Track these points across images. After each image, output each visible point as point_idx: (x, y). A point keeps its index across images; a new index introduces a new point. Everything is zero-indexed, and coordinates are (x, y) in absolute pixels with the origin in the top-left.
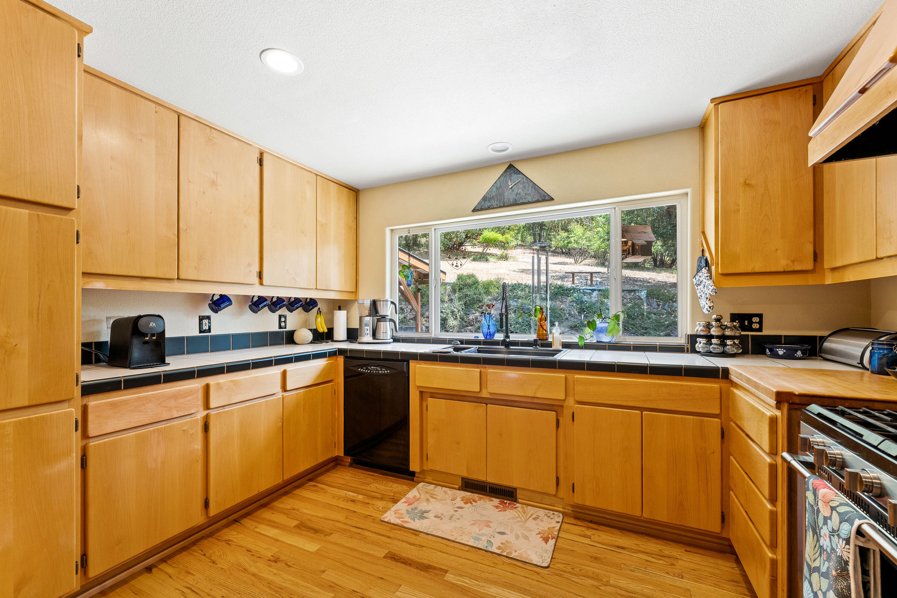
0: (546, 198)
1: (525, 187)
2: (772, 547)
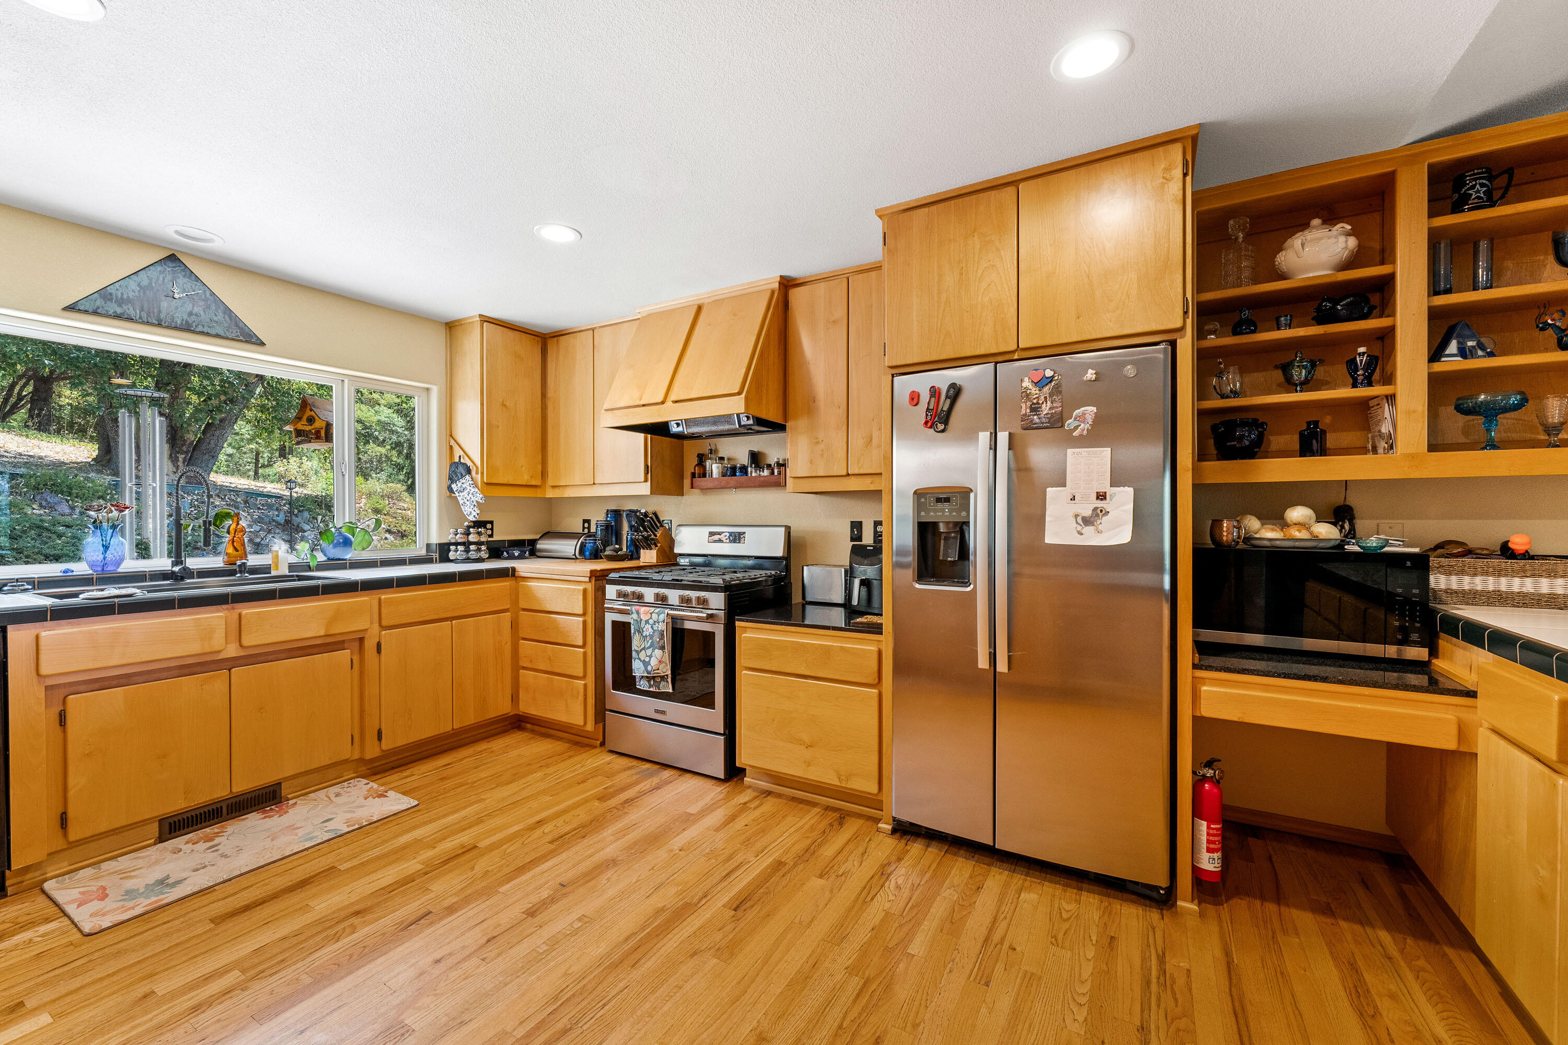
0: (250, 339)
1: (208, 307)
2: (584, 677)
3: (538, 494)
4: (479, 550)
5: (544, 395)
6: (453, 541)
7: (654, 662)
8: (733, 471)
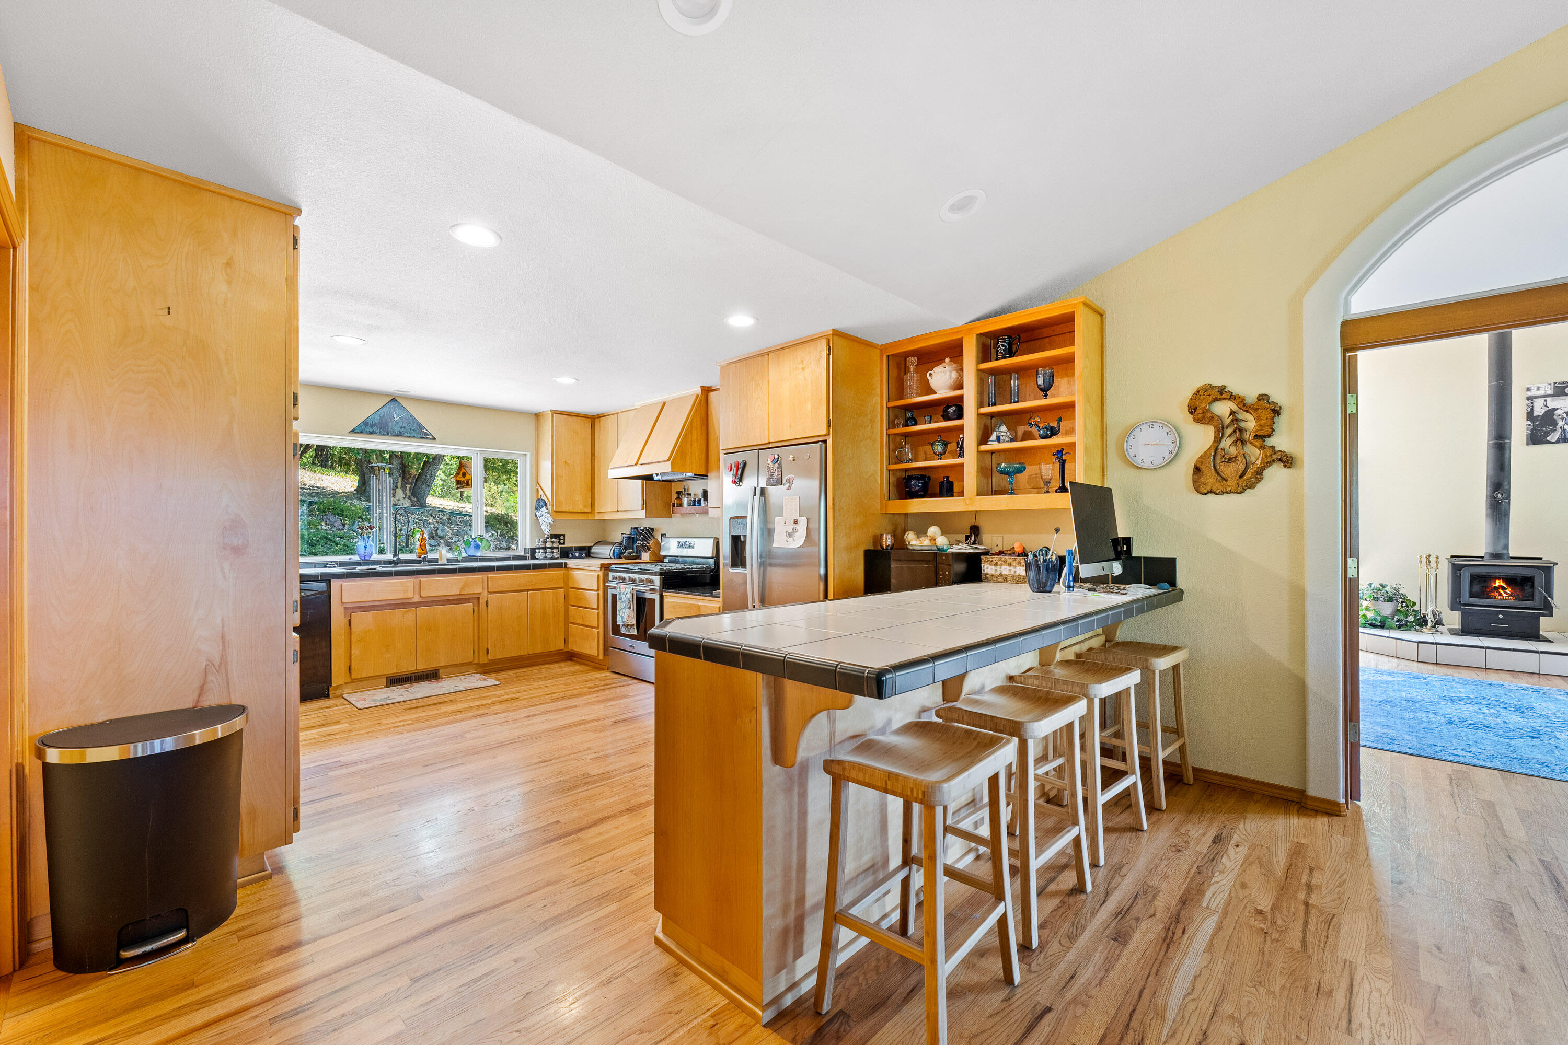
0: (427, 436)
1: (408, 422)
2: (598, 627)
3: (590, 517)
4: (552, 552)
5: (593, 454)
6: (538, 547)
7: (626, 616)
8: (695, 502)
